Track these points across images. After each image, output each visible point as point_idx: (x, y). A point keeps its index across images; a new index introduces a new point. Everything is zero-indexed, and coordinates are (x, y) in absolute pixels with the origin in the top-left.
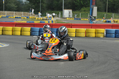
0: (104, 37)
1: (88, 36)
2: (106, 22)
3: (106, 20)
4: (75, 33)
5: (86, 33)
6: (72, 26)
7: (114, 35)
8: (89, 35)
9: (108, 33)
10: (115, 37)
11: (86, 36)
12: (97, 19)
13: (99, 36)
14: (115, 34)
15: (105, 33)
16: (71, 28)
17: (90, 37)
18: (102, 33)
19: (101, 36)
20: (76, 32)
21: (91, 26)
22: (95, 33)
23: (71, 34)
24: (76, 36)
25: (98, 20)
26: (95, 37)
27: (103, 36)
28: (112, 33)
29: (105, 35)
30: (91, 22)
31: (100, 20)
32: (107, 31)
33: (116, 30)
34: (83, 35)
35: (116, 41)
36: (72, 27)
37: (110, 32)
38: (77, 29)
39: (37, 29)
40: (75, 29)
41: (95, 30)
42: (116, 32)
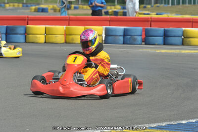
1: (71, 42)
3: (37, 7)
4: (44, 36)
5: (66, 35)
7: (121, 38)
8: (73, 39)
9: (111, 34)
10: (124, 43)
11: (66, 42)
14: (124, 38)
17: (74, 43)
20: (47, 33)
23: (37, 37)
24: (45, 42)
25: (10, 6)
28: (118, 34)
29: (104, 39)
32: (107, 31)
33: (124, 29)
34: (60, 39)
37: (114, 33)
38: (48, 28)
40: (44, 27)
41: (85, 28)
42: (125, 33)
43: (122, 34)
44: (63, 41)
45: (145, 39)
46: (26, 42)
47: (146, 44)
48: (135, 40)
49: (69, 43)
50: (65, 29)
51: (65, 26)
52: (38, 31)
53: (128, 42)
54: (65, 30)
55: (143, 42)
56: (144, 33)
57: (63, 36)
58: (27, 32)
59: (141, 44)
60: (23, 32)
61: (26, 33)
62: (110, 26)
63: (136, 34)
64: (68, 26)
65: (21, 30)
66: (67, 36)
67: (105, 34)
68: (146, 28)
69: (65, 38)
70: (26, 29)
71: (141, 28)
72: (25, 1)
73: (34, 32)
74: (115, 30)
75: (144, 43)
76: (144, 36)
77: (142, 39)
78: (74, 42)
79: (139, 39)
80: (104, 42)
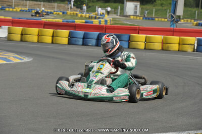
0: (194, 51)
2: (198, 25)
3: (198, 22)
4: (144, 43)
5: (162, 43)
6: (139, 30)
8: (168, 47)
11: (163, 49)
12: (183, 19)
13: (185, 49)
15: (196, 45)
16: (138, 34)
20: (147, 41)
21: (171, 31)
22: (179, 44)
23: (138, 44)
24: (145, 49)
25: (184, 21)
26: (179, 51)
30: (173, 24)
31: (187, 21)
34: (158, 46)
36: (140, 32)
38: (149, 37)
39: (80, 33)
40: (145, 36)
44: (160, 48)
46: (129, 48)
52: (140, 39)
57: (161, 44)
58: (131, 39)
60: (127, 39)
61: (129, 40)
65: (125, 37)
67: (197, 44)
69: (162, 46)
70: (130, 37)
72: (196, 18)
73: (136, 40)
78: (170, 49)
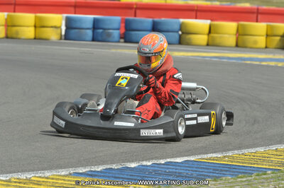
1: (14, 36)
7: (90, 33)
9: (74, 26)
10: (93, 40)
14: (93, 32)
17: (19, 39)
18: (56, 27)
19: (53, 35)
27: (58, 37)
28: (84, 26)
29: (63, 33)
32: (68, 21)
33: (94, 19)
35: (113, 51)
37: (78, 25)
41: (36, 17)
42: (96, 25)
43: (90, 25)
45: (124, 34)
47: (126, 42)
48: (109, 35)
49: (12, 38)
50: (6, 17)
51: (6, 14)
53: (100, 38)
54: (6, 20)
55: (121, 38)
56: (123, 25)
59: (119, 42)
62: (75, 13)
63: (110, 27)
64: (13, 14)
66: (9, 28)
68: (127, 18)
71: (119, 18)
74: (80, 20)
75: (122, 40)
76: (123, 30)
77: (120, 34)
79: (116, 34)
80: (63, 38)
